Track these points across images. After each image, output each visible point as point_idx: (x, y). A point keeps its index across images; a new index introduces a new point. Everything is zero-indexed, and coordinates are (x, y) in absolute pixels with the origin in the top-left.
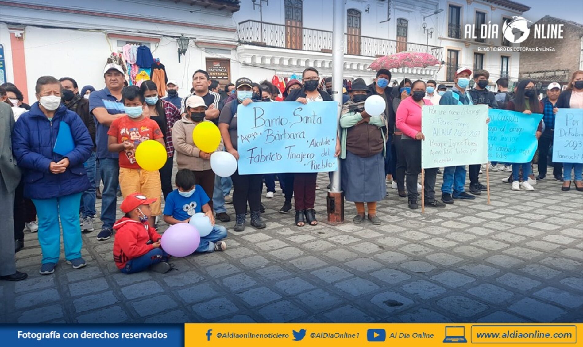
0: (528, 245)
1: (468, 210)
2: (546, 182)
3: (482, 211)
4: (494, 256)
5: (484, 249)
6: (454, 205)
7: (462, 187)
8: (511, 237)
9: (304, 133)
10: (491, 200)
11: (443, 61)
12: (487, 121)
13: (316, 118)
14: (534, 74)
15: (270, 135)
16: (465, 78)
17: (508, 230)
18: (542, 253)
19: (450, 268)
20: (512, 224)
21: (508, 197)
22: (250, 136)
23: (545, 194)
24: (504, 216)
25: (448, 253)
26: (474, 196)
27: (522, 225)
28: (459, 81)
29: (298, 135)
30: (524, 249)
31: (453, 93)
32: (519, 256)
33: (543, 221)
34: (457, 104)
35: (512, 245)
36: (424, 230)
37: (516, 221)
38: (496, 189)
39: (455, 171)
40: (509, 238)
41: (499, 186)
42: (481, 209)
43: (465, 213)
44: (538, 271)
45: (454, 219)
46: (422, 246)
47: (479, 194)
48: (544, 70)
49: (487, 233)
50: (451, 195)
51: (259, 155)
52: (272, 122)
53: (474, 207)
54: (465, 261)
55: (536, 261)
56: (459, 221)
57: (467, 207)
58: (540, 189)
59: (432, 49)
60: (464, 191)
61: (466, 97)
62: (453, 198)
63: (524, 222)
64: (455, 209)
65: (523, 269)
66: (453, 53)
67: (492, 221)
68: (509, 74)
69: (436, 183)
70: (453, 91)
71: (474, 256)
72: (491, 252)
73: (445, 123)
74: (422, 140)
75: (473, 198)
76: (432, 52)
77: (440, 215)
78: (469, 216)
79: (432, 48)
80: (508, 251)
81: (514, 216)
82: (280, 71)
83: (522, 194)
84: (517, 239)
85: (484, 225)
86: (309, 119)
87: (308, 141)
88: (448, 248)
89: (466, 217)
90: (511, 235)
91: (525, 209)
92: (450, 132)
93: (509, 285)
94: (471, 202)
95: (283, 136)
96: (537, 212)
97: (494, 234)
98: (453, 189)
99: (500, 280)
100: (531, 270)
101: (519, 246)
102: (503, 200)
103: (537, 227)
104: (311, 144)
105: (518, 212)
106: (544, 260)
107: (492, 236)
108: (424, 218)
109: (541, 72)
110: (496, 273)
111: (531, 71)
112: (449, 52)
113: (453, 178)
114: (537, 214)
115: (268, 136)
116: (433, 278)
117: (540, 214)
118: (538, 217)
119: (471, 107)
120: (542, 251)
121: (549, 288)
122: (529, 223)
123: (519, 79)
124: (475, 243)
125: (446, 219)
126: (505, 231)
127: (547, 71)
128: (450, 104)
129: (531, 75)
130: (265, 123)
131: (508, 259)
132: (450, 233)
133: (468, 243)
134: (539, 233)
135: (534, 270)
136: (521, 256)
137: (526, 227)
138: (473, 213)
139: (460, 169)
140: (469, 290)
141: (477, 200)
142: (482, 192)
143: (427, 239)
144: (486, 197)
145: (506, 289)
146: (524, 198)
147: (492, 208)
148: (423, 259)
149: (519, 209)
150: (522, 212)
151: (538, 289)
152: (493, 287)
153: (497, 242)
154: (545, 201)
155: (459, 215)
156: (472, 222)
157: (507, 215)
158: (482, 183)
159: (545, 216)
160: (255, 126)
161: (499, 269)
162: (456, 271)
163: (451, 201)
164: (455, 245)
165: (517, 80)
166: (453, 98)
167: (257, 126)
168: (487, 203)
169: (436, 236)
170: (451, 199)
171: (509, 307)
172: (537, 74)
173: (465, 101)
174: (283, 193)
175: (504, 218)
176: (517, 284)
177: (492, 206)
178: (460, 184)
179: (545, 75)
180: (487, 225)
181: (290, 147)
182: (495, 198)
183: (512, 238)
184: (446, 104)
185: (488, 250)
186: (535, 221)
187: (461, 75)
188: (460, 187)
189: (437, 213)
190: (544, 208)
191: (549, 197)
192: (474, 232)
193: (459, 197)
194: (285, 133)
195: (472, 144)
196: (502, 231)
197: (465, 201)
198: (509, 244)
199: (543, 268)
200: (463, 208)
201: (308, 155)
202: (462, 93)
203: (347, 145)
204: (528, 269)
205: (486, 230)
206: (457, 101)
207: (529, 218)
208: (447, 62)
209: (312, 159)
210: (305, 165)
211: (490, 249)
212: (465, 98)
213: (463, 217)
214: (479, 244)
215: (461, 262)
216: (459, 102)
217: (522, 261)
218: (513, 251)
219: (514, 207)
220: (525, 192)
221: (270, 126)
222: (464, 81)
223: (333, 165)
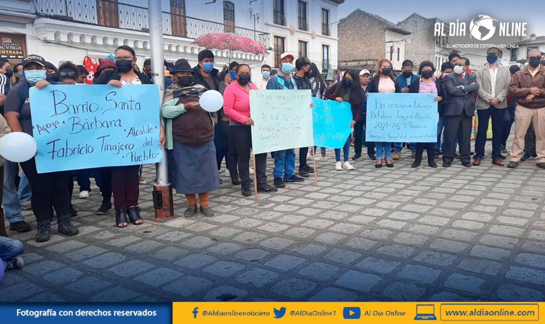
0: (350, 221)
1: (298, 192)
2: (362, 161)
3: (311, 192)
4: (322, 235)
5: (313, 228)
6: (286, 188)
7: (292, 170)
8: (336, 214)
9: (120, 121)
10: (318, 181)
11: (271, 48)
12: (310, 105)
13: (134, 104)
14: (351, 63)
15: (77, 124)
16: (288, 63)
17: (333, 208)
18: (362, 226)
19: (283, 252)
20: (337, 202)
21: (333, 177)
22: (49, 125)
23: (363, 172)
24: (329, 195)
25: (280, 237)
26: (303, 179)
27: (344, 202)
28: (283, 66)
29: (113, 123)
30: (347, 225)
31: (279, 78)
32: (343, 232)
33: (361, 196)
34: (282, 89)
35: (337, 222)
36: (258, 216)
37: (340, 199)
38: (322, 170)
39: (285, 155)
40: (334, 215)
41: (324, 167)
42: (309, 190)
43: (296, 195)
44: (359, 243)
45: (285, 203)
46: (256, 233)
47: (308, 176)
48: (358, 60)
49: (316, 213)
50: (283, 179)
51: (63, 149)
52: (77, 108)
53: (304, 189)
54: (296, 243)
55: (357, 234)
56: (290, 204)
57: (297, 190)
58: (358, 168)
59: (259, 35)
60: (294, 174)
61: (291, 82)
62: (285, 181)
63: (346, 199)
64: (287, 192)
65: (347, 243)
66: (280, 40)
67: (319, 201)
68: (329, 62)
69: (267, 169)
70: (279, 76)
71: (304, 237)
72: (319, 231)
73: (273, 108)
74: (252, 126)
75: (302, 180)
76: (260, 37)
77: (273, 200)
78: (299, 198)
79: (260, 33)
80: (334, 228)
81: (338, 194)
82: (93, 51)
83: (344, 174)
84: (341, 216)
85: (312, 206)
86: (126, 105)
87: (125, 130)
88: (281, 232)
89: (297, 199)
90: (336, 212)
91: (347, 187)
92: (278, 117)
93: (335, 261)
94: (302, 184)
95: (94, 125)
96: (357, 189)
97: (321, 213)
98: (284, 173)
99: (327, 257)
100: (353, 243)
101: (343, 222)
102: (328, 180)
103: (357, 202)
104: (129, 133)
105: (341, 190)
106: (363, 233)
107: (319, 216)
108: (257, 204)
109: (356, 61)
110: (323, 250)
111: (348, 60)
112: (276, 39)
113: (284, 162)
114: (357, 190)
115: (73, 125)
116: (267, 264)
117: (359, 191)
118: (358, 193)
119: (296, 92)
120: (361, 225)
121: (368, 258)
122: (350, 200)
123: (338, 67)
124: (305, 224)
125: (278, 204)
126: (331, 209)
127: (360, 60)
128: (276, 89)
129: (348, 63)
130: (68, 109)
131: (333, 236)
132: (282, 216)
133: (299, 225)
134: (359, 208)
135: (355, 244)
136: (345, 231)
137: (348, 204)
138: (303, 195)
139: (290, 152)
140: (301, 271)
141: (306, 182)
142: (310, 174)
143: (260, 225)
144: (313, 178)
145: (332, 265)
146: (345, 177)
147: (319, 188)
148: (257, 246)
149: (342, 187)
150: (344, 190)
151: (360, 260)
152: (322, 265)
153: (324, 220)
154: (362, 178)
155: (290, 198)
156: (302, 204)
157: (332, 194)
158: (310, 166)
159: (363, 192)
160: (56, 113)
161: (326, 246)
162: (288, 254)
163: (283, 185)
164: (286, 228)
165: (337, 68)
166: (279, 83)
167: (57, 113)
168: (315, 184)
169: (269, 221)
170: (283, 183)
171: (335, 282)
172: (353, 62)
173: (290, 86)
174: (101, 191)
175: (329, 197)
176: (342, 259)
177: (319, 186)
178: (290, 168)
179: (359, 63)
180: (315, 205)
181: (104, 137)
182: (321, 178)
183: (336, 216)
184: (272, 89)
185: (317, 230)
186: (356, 197)
187: (285, 60)
188: (290, 171)
189: (270, 198)
190: (363, 184)
191: (366, 175)
192: (304, 213)
193: (290, 180)
194: (96, 122)
195: (298, 127)
196: (328, 210)
197: (295, 184)
198: (334, 221)
199: (362, 240)
200: (294, 191)
201: (126, 146)
202: (287, 78)
203: (173, 133)
204: (351, 244)
205: (315, 210)
206: (283, 86)
207: (350, 195)
208: (275, 49)
209: (132, 151)
210: (123, 157)
211: (318, 228)
212: (289, 82)
213: (294, 199)
214: (308, 224)
215: (292, 244)
216: (284, 87)
217: (346, 236)
218: (338, 227)
219: (338, 186)
220: (346, 171)
221: (75, 113)
222: (287, 66)
223: (157, 155)
